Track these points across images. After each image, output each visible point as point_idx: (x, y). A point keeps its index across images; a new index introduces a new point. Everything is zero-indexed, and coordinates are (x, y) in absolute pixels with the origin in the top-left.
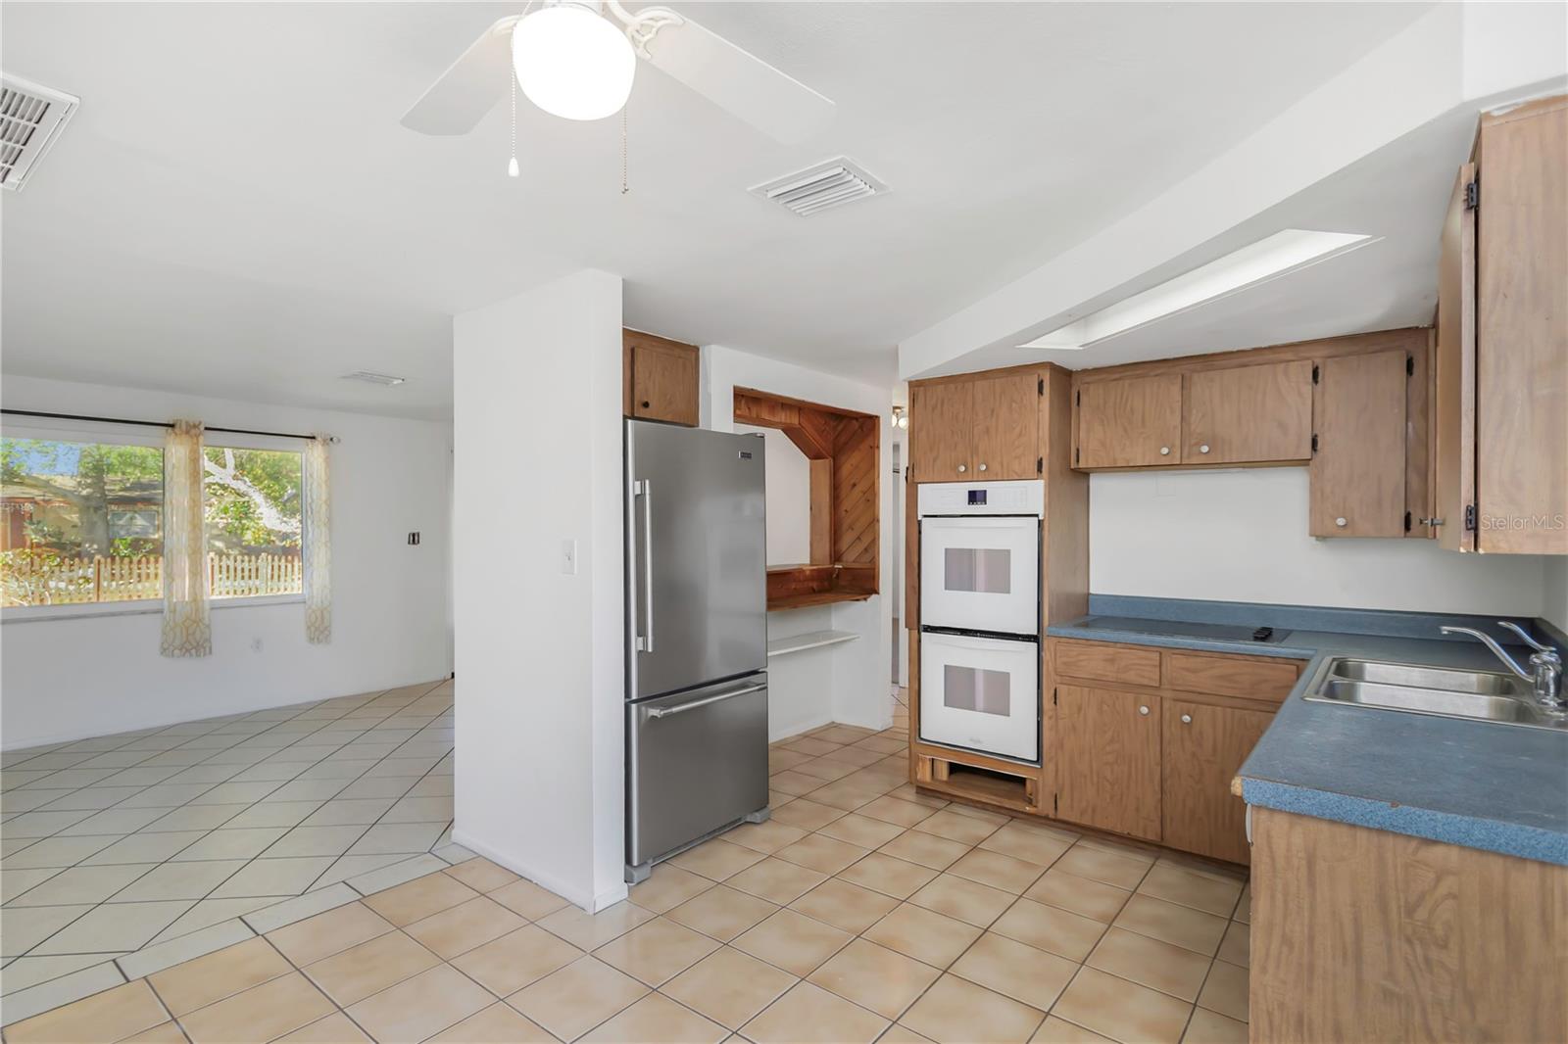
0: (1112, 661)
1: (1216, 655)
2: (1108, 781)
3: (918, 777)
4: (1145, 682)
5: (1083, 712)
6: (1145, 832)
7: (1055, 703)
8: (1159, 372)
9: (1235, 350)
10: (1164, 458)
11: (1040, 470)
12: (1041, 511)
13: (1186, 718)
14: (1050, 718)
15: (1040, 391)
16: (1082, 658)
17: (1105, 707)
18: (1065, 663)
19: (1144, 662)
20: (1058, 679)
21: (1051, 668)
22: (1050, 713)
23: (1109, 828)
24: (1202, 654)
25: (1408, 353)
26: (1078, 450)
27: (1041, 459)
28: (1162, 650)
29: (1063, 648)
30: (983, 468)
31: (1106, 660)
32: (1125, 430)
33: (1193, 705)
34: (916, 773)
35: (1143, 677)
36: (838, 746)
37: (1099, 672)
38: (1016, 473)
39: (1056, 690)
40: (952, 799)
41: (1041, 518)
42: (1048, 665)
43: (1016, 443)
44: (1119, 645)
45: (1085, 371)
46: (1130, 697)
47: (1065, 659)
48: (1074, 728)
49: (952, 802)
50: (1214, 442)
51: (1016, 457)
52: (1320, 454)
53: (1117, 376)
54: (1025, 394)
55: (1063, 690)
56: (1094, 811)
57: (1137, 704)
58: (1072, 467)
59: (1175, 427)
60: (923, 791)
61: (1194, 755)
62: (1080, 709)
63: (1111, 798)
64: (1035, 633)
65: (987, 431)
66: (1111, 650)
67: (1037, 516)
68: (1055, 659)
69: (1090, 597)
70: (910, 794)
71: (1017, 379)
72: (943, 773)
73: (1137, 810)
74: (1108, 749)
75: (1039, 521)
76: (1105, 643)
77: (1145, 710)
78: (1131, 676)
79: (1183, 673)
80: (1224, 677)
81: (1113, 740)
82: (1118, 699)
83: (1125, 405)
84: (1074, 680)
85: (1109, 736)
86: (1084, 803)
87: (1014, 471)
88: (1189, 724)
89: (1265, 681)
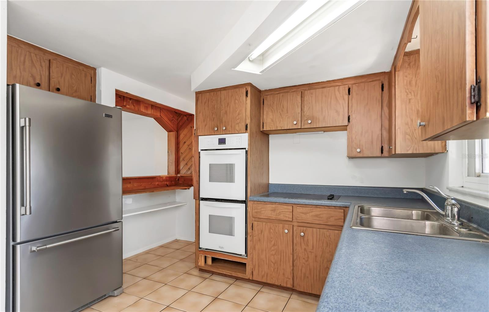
0: (274, 210)
1: (314, 206)
2: (272, 262)
3: (199, 265)
4: (287, 219)
5: (263, 233)
6: (287, 283)
7: (252, 229)
8: (293, 91)
9: (320, 82)
10: (294, 126)
11: (246, 129)
12: (247, 147)
13: (302, 234)
14: (250, 236)
15: (247, 95)
16: (262, 209)
17: (271, 231)
18: (256, 212)
19: (286, 211)
20: (254, 219)
21: (251, 215)
22: (251, 234)
23: (273, 283)
24: (308, 206)
25: (382, 82)
26: (263, 123)
27: (247, 124)
28: (293, 205)
29: (255, 206)
30: (224, 128)
31: (271, 210)
32: (281, 114)
33: (305, 228)
34: (198, 263)
35: (286, 217)
36: (174, 250)
37: (269, 215)
38: (237, 131)
39: (252, 224)
40: (213, 273)
41: (247, 150)
42: (250, 214)
43: (237, 117)
44: (277, 204)
45: (266, 91)
46: (281, 226)
47: (256, 210)
48: (259, 240)
49: (213, 274)
50: (313, 119)
51: (237, 124)
52: (351, 123)
53: (277, 92)
54: (241, 96)
55: (255, 224)
56: (267, 276)
57: (283, 228)
58: (261, 130)
59: (299, 113)
60: (201, 270)
61: (305, 249)
62: (262, 231)
63: (274, 270)
64: (245, 200)
65: (226, 113)
66: (274, 206)
67: (245, 149)
68: (252, 210)
69: (269, 184)
70: (196, 272)
71: (237, 90)
72: (209, 261)
73: (284, 274)
74: (273, 248)
75: (246, 151)
76: (272, 203)
77: (286, 231)
78: (282, 217)
79: (301, 214)
80: (317, 216)
81: (274, 245)
82: (276, 226)
83: (281, 105)
84: (259, 219)
85: (273, 243)
86: (263, 273)
87: (236, 130)
88: (303, 236)
89: (332, 217)
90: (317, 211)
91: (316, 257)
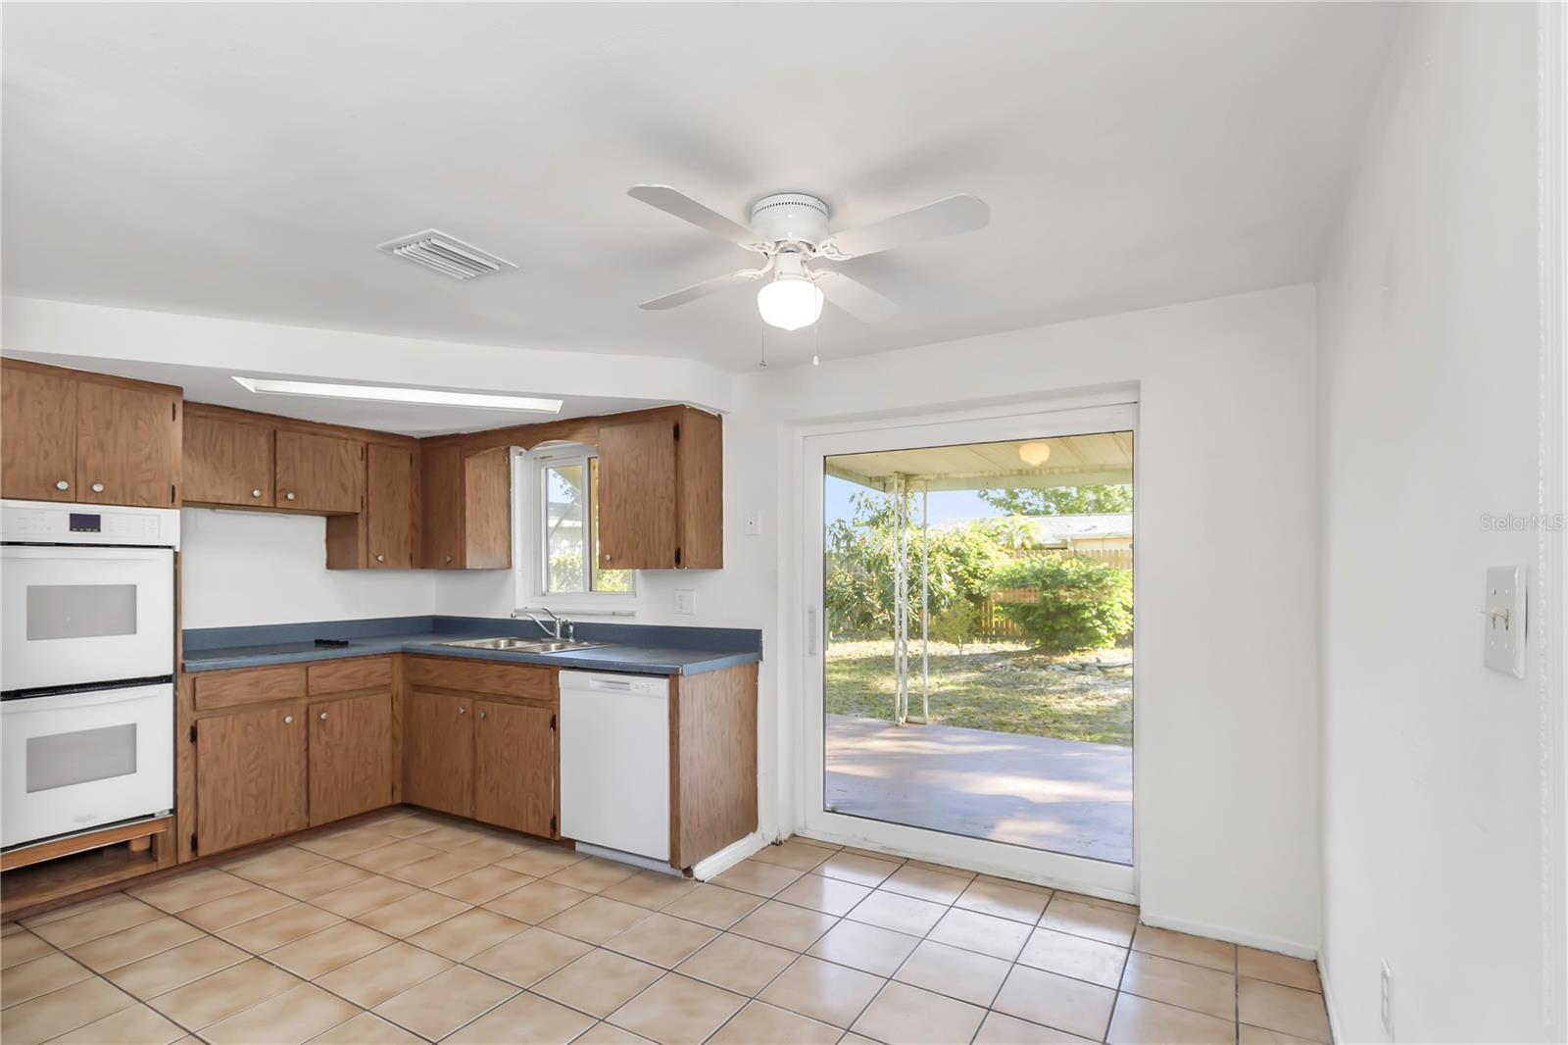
0: (255, 684)
2: (252, 797)
4: (287, 695)
5: (226, 741)
6: (289, 826)
7: (193, 741)
10: (255, 499)
11: (174, 499)
12: (176, 541)
13: (323, 715)
15: (174, 416)
16: (224, 687)
17: (250, 728)
18: (207, 697)
19: (286, 678)
20: (195, 716)
21: (187, 707)
22: (185, 754)
23: (254, 841)
27: (174, 488)
28: (306, 664)
29: (204, 682)
30: (98, 489)
31: (249, 685)
33: (326, 704)
35: (285, 691)
37: (243, 697)
38: (144, 499)
39: (193, 728)
41: (177, 550)
42: (186, 704)
43: (145, 465)
44: (260, 668)
46: (274, 711)
47: (205, 694)
50: (297, 491)
51: (142, 482)
53: (203, 414)
54: (156, 414)
55: (203, 725)
56: (239, 828)
57: (281, 718)
61: (327, 744)
62: (223, 738)
63: (256, 810)
64: (172, 673)
65: (101, 444)
66: (254, 674)
67: (170, 547)
68: (194, 696)
71: (144, 395)
73: (280, 810)
74: (253, 766)
75: (176, 554)
76: (248, 668)
77: (289, 720)
78: (275, 694)
79: (318, 680)
80: (347, 677)
81: (257, 757)
82: (262, 717)
83: (215, 446)
84: (213, 712)
85: (253, 753)
86: (229, 827)
87: (141, 497)
88: (324, 720)
89: (373, 673)
90: (348, 669)
91: (347, 750)
